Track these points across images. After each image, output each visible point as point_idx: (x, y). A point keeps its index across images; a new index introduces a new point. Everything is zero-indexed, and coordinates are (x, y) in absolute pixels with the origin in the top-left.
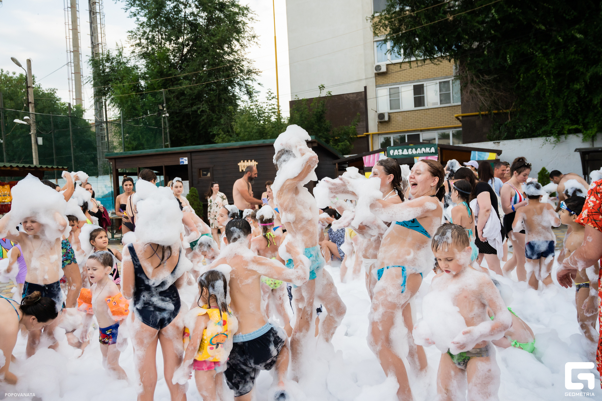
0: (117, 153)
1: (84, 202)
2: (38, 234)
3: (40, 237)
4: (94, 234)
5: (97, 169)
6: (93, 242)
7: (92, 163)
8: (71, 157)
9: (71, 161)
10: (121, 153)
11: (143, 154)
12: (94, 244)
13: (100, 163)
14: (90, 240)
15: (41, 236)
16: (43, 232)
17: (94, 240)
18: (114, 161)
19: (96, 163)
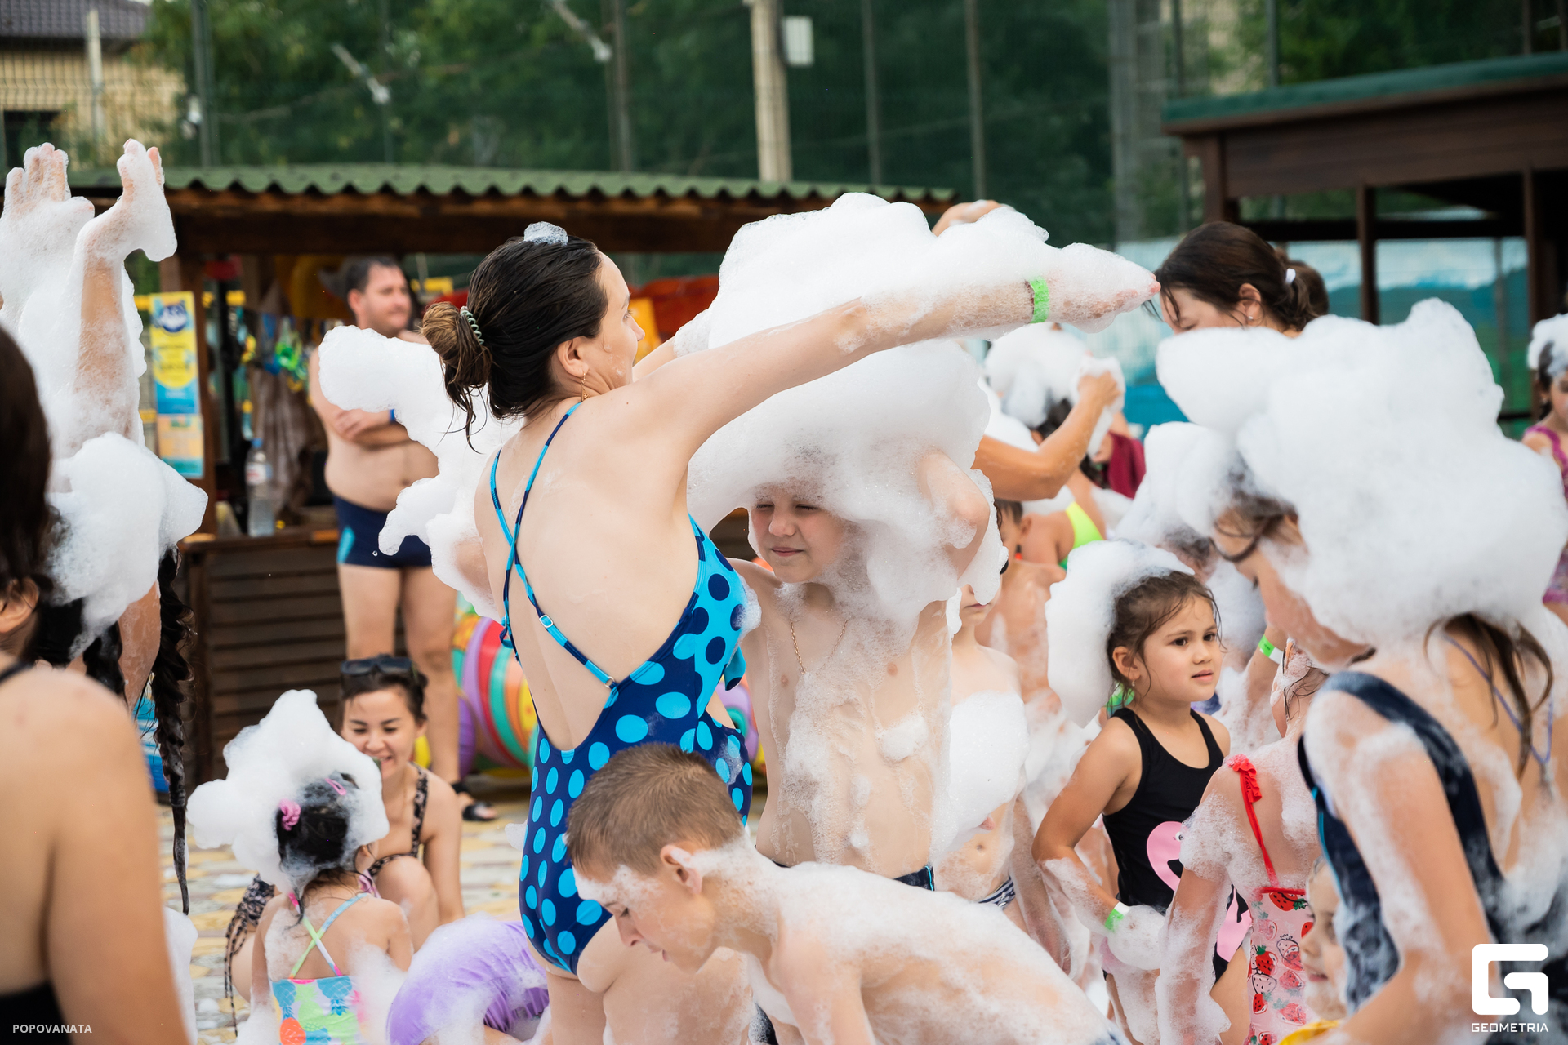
0: (1233, 102)
1: (1050, 400)
2: (830, 578)
3: (839, 597)
4: (1140, 607)
5: (1105, 204)
6: (1128, 662)
7: (1080, 166)
8: (964, 133)
9: (967, 154)
10: (1260, 99)
11: (1396, 98)
12: (1132, 674)
13: (1125, 165)
14: (1111, 644)
15: (842, 593)
16: (854, 567)
17: (1140, 649)
18: (1212, 150)
19: (1102, 166)
